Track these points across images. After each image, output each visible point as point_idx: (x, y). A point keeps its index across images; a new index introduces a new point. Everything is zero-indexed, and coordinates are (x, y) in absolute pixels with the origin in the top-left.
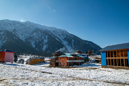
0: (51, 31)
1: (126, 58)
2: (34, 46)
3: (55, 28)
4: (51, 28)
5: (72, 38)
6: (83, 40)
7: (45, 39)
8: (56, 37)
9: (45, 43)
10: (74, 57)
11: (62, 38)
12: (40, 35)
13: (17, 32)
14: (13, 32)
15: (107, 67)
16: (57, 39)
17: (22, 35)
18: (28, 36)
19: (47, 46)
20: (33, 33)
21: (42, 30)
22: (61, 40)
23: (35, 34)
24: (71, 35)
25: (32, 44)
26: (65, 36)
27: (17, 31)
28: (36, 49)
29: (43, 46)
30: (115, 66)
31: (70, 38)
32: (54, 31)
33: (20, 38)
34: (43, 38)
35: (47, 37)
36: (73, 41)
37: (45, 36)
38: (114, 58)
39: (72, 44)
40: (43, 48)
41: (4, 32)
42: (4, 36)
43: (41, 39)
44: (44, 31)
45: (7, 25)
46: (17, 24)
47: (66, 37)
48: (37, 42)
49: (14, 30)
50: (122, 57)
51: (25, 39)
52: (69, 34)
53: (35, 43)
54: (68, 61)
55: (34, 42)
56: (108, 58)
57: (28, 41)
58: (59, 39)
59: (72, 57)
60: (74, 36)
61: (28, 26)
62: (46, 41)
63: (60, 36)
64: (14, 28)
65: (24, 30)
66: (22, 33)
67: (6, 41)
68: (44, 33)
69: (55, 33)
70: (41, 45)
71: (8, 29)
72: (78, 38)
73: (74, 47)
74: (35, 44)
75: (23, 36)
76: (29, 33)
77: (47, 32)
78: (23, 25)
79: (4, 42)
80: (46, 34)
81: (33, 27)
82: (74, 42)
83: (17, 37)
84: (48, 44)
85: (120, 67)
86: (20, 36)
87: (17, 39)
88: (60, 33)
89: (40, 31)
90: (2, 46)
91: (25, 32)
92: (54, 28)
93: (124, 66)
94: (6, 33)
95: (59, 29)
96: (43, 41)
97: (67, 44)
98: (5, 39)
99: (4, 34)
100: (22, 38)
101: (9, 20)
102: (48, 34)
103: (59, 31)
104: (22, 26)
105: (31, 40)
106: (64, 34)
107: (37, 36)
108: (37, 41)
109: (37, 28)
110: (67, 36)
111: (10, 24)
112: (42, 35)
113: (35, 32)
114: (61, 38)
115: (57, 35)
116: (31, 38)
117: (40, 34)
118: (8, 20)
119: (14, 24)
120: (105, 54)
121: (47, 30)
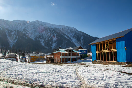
0: (60, 29)
1: (114, 50)
2: (43, 45)
3: (64, 26)
4: (59, 26)
5: (81, 35)
6: (92, 37)
7: (54, 37)
8: (65, 35)
9: (54, 41)
10: (68, 53)
11: (71, 36)
12: (49, 34)
13: (27, 32)
14: (23, 32)
15: (97, 62)
16: (66, 37)
17: (32, 34)
18: (37, 35)
19: (56, 44)
20: (42, 32)
21: (51, 28)
22: (70, 37)
23: (44, 32)
24: (80, 32)
25: (41, 43)
26: (74, 33)
27: (27, 30)
28: (46, 47)
29: (52, 44)
30: (104, 61)
31: (79, 35)
32: (63, 29)
33: (30, 37)
34: (52, 37)
35: (55, 35)
36: (82, 38)
37: (54, 34)
38: (103, 51)
39: (81, 42)
40: (52, 46)
41: (15, 32)
42: (15, 36)
43: (50, 37)
44: (53, 29)
45: (18, 25)
46: (27, 24)
47: (75, 35)
48: (47, 41)
49: (24, 30)
50: (111, 50)
51: (34, 38)
52: (78, 31)
53: (45, 41)
54: (61, 57)
55: (43, 40)
56: (98, 52)
57: (38, 39)
58: (68, 37)
59: (66, 52)
60: (83, 33)
61: (37, 25)
62: (55, 39)
63: (69, 34)
64: (24, 28)
65: (33, 29)
66: (32, 32)
67: (17, 40)
68: (53, 31)
69: (64, 31)
70: (50, 43)
71: (18, 29)
72: (87, 35)
73: (83, 44)
74: (44, 43)
75: (33, 36)
76: (38, 32)
77: (55, 30)
78: (32, 24)
79: (15, 41)
80: (55, 32)
81: (42, 26)
82: (83, 40)
83: (27, 36)
84: (57, 42)
85: (108, 62)
86: (30, 35)
87: (27, 38)
88: (69, 31)
89: (49, 30)
90: (13, 45)
91: (35, 31)
92: (62, 26)
93: (113, 61)
94: (16, 33)
95: (67, 27)
96: (52, 39)
97: (76, 41)
98: (16, 39)
99: (15, 34)
100: (32, 37)
101: (20, 21)
102: (57, 32)
103: (68, 29)
104: (32, 26)
105: (40, 38)
106: (73, 32)
107: (46, 34)
108: (46, 39)
109: (46, 27)
110: (76, 33)
111: (20, 24)
112: (51, 33)
113: (44, 31)
114: (69, 36)
115: (66, 33)
116: (41, 36)
117: (49, 32)
118: (18, 20)
119: (24, 24)
120: (95, 47)
121: (56, 28)
